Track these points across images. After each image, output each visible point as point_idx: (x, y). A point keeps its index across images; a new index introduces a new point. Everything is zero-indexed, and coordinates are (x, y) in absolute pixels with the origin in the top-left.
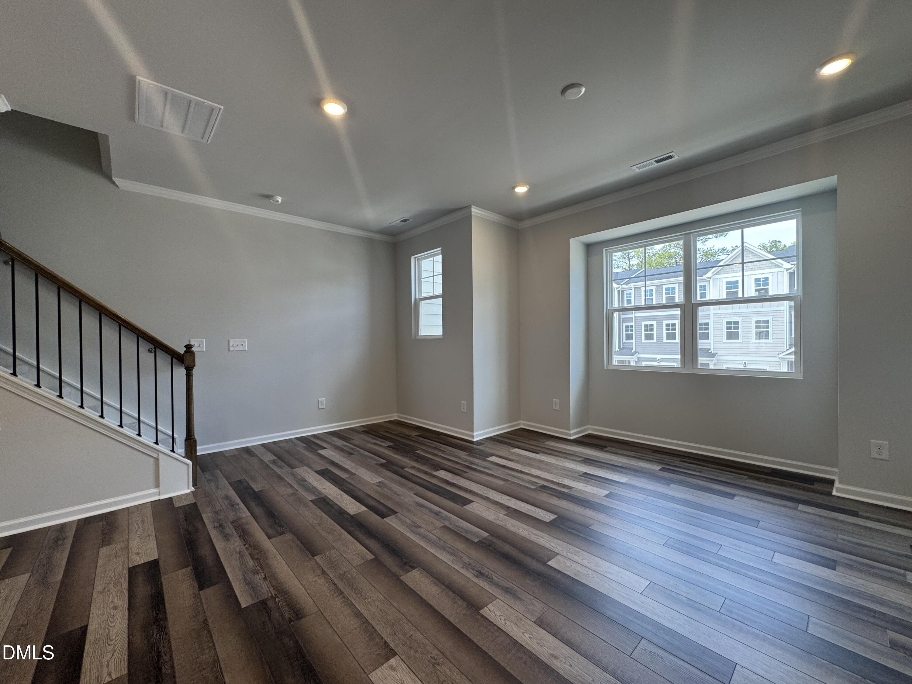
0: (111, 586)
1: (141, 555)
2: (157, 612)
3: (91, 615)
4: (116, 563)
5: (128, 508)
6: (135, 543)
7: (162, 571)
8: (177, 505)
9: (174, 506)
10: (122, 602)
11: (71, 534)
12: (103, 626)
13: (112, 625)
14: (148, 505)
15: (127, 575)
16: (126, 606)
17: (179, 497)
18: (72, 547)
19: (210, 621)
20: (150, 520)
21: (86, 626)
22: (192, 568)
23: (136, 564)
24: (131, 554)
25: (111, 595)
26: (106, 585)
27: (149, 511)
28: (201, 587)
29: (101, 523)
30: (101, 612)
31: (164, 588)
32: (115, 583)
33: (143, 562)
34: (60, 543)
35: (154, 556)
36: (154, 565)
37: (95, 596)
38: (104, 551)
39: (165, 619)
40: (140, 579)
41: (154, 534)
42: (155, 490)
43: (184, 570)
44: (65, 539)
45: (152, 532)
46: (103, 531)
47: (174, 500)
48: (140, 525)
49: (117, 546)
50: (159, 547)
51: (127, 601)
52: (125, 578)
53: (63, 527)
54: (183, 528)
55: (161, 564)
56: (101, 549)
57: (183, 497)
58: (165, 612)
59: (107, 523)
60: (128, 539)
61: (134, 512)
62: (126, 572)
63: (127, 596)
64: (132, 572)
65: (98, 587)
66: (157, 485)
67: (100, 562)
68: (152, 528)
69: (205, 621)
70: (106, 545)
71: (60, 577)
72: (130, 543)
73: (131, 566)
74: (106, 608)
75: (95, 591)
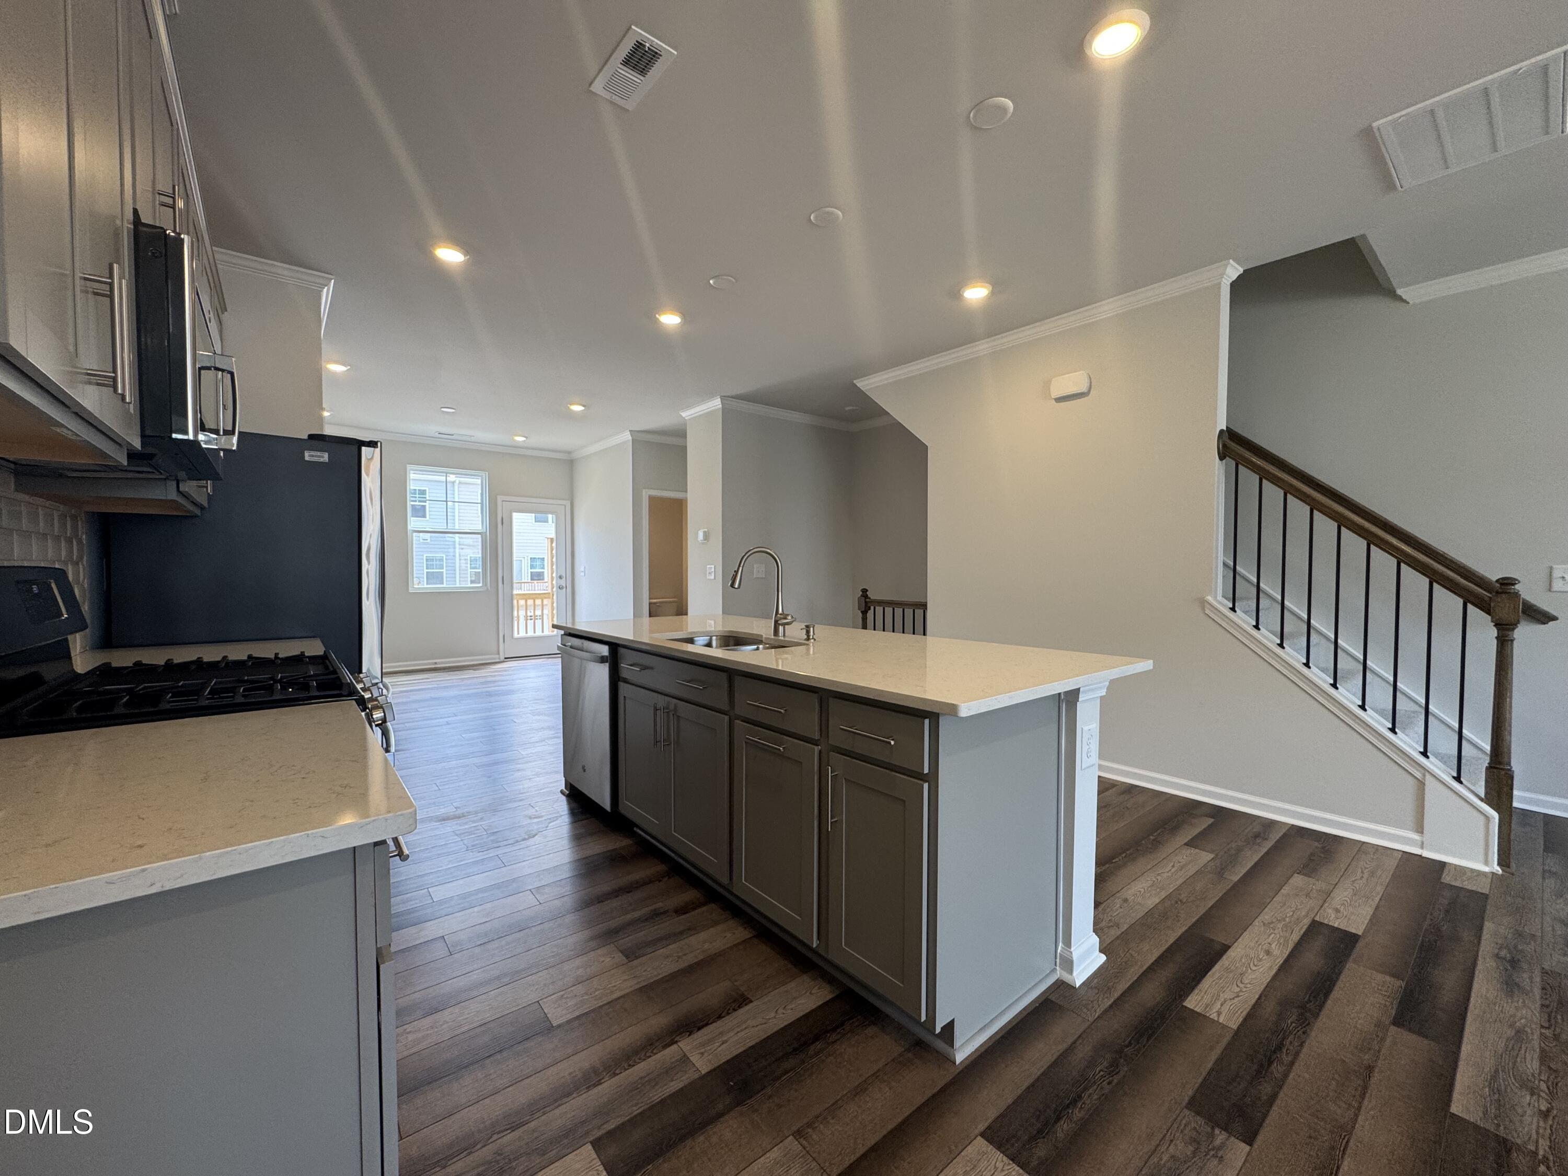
0: (1280, 926)
1: (1340, 915)
2: (1311, 999)
3: (1240, 939)
4: (1302, 903)
5: (1364, 843)
6: (1341, 895)
7: (1354, 955)
8: (1447, 878)
9: (1440, 878)
10: (1280, 954)
11: (1275, 837)
12: (1243, 960)
13: (1254, 968)
14: (1396, 854)
15: (1306, 927)
16: (1280, 961)
17: (1461, 870)
18: (1267, 853)
19: (1376, 1077)
20: (1386, 877)
21: (1229, 947)
22: (1403, 986)
23: (1326, 922)
24: (1327, 904)
25: (1273, 935)
26: (1274, 921)
27: (1391, 864)
28: (1398, 1022)
29: (1316, 844)
30: (1252, 944)
31: (1342, 977)
32: (1286, 926)
33: (1336, 925)
34: (1258, 841)
35: (1357, 928)
36: (1350, 940)
37: (1256, 923)
38: (1298, 880)
39: (1316, 1016)
40: (1319, 943)
41: (1377, 899)
42: (1416, 836)
43: (1388, 978)
44: (1266, 839)
45: (1378, 894)
46: (1312, 854)
47: (1446, 871)
48: (1366, 875)
49: (1319, 885)
50: (1374, 920)
51: (1285, 956)
52: (1302, 928)
53: (1270, 824)
54: (1432, 920)
55: (1360, 944)
56: (1296, 875)
57: (1469, 874)
58: (1321, 1006)
59: (1323, 848)
60: (1336, 884)
61: (1366, 853)
62: (1306, 922)
63: (1289, 949)
64: (1315, 927)
65: (1266, 916)
66: (1420, 829)
67: (1285, 890)
68: (1380, 889)
69: (1370, 1069)
70: (1305, 875)
71: (1236, 878)
72: (1336, 890)
73: (1317, 919)
74: (1259, 945)
75: (1260, 918)
